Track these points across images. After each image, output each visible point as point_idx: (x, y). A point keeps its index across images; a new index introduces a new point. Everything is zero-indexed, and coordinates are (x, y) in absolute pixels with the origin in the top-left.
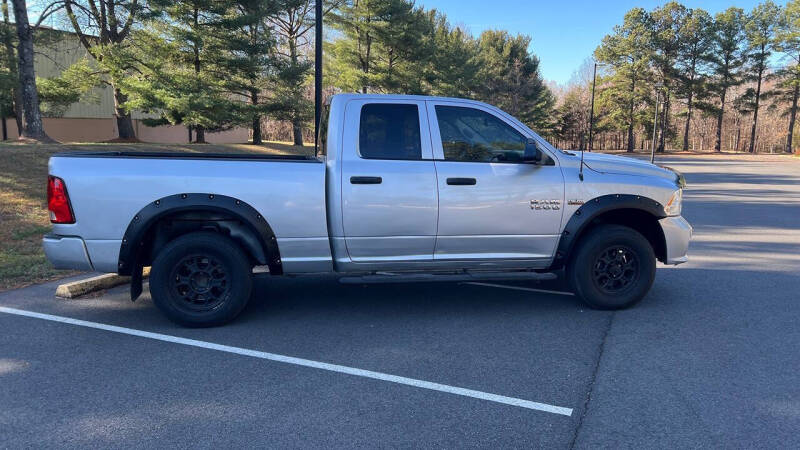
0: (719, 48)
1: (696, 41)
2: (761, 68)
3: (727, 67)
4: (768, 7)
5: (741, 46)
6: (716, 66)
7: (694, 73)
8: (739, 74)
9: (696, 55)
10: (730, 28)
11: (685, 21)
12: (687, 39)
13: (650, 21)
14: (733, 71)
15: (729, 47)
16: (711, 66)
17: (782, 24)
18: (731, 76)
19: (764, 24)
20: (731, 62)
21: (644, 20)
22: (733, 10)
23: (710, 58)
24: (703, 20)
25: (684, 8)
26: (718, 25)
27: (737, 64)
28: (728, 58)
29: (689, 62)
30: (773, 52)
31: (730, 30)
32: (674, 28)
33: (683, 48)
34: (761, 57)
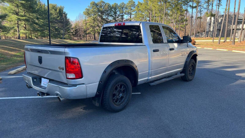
0: (113, 13)
1: (108, 11)
2: (122, 19)
3: (115, 18)
4: (123, 3)
5: (118, 13)
6: (113, 18)
7: (108, 19)
8: (118, 20)
9: (108, 15)
10: (115, 8)
11: (105, 6)
12: (106, 11)
13: (97, 5)
14: (117, 19)
15: (115, 13)
16: (112, 18)
17: (126, 8)
18: (116, 20)
19: (122, 8)
20: (116, 17)
21: (96, 5)
22: (115, 3)
23: (111, 16)
24: (109, 6)
25: (104, 2)
26: (112, 7)
27: (117, 17)
28: (115, 16)
29: (107, 16)
30: (125, 15)
31: (115, 9)
32: (102, 7)
33: (105, 13)
34: (122, 16)
